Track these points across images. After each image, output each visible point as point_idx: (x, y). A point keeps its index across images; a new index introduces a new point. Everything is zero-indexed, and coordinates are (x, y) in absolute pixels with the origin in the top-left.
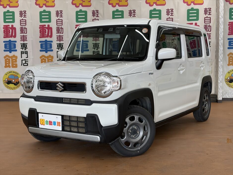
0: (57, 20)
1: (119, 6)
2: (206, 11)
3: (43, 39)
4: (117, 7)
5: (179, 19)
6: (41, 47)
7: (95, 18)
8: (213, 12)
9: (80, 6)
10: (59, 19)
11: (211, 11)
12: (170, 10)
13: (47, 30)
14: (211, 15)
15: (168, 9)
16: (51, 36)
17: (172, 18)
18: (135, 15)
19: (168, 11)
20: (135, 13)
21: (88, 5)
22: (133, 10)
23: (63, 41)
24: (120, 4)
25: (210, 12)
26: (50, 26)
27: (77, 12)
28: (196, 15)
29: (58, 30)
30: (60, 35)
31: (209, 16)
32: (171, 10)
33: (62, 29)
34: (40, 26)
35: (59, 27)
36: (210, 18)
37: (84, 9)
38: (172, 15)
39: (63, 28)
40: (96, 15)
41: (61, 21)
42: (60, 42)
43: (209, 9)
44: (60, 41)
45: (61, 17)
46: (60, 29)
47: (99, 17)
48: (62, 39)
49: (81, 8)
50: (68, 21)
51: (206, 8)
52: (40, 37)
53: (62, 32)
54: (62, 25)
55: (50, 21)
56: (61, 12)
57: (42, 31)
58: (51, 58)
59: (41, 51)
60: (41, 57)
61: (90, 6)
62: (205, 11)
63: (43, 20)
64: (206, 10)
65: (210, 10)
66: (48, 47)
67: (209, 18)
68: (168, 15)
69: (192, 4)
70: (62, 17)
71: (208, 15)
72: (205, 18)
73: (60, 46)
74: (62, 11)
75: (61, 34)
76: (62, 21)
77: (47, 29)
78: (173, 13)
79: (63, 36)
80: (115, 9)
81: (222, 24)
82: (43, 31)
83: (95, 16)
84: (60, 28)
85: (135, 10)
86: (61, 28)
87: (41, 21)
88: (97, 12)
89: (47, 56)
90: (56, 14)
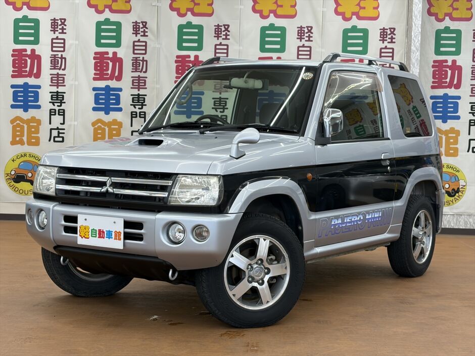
0: (52, 39)
1: (194, 14)
2: (383, 34)
3: (20, 81)
4: (190, 17)
5: (323, 50)
6: (15, 99)
7: (139, 40)
8: (399, 36)
9: (107, 10)
10: (57, 37)
11: (395, 35)
12: (304, 28)
13: (29, 61)
14: (394, 42)
15: (301, 26)
16: (38, 75)
17: (310, 47)
18: (229, 35)
19: (301, 30)
20: (229, 31)
21: (124, 8)
22: (224, 25)
23: (65, 86)
24: (196, 10)
25: (392, 36)
26: (36, 53)
27: (99, 24)
28: (361, 41)
29: (55, 62)
30: (58, 73)
31: (389, 46)
32: (308, 29)
33: (63, 60)
34: (14, 51)
35: (58, 55)
36: (393, 49)
37: (114, 17)
38: (309, 39)
39: (65, 59)
40: (142, 32)
41: (62, 41)
42: (58, 88)
43: (390, 31)
44: (58, 86)
45: (63, 33)
46: (60, 60)
47: (147, 36)
48: (64, 83)
49: (107, 14)
50: (77, 42)
51: (384, 28)
52: (13, 76)
53: (63, 67)
54: (64, 51)
55: (36, 42)
56: (63, 21)
57: (17, 63)
58: (35, 124)
59: (13, 106)
60: (12, 122)
61: (129, 12)
62: (381, 35)
63: (21, 38)
64: (384, 32)
65: (392, 33)
66: (29, 99)
67: (391, 51)
68: (301, 39)
69: (354, 17)
70: (65, 33)
71: (388, 42)
72: (381, 49)
73: (57, 98)
74: (65, 20)
75: (61, 72)
76: (64, 43)
77: (29, 58)
78: (311, 35)
79: (65, 75)
80: (183, 21)
81: (416, 64)
82: (20, 64)
83: (138, 35)
84: (58, 57)
85: (228, 26)
86: (62, 58)
87: (17, 41)
88: (143, 24)
89: (28, 120)
90: (52, 25)
